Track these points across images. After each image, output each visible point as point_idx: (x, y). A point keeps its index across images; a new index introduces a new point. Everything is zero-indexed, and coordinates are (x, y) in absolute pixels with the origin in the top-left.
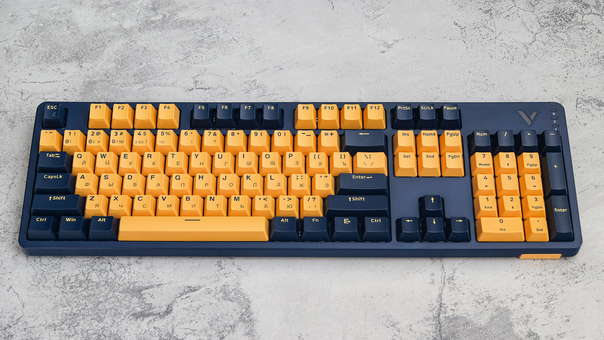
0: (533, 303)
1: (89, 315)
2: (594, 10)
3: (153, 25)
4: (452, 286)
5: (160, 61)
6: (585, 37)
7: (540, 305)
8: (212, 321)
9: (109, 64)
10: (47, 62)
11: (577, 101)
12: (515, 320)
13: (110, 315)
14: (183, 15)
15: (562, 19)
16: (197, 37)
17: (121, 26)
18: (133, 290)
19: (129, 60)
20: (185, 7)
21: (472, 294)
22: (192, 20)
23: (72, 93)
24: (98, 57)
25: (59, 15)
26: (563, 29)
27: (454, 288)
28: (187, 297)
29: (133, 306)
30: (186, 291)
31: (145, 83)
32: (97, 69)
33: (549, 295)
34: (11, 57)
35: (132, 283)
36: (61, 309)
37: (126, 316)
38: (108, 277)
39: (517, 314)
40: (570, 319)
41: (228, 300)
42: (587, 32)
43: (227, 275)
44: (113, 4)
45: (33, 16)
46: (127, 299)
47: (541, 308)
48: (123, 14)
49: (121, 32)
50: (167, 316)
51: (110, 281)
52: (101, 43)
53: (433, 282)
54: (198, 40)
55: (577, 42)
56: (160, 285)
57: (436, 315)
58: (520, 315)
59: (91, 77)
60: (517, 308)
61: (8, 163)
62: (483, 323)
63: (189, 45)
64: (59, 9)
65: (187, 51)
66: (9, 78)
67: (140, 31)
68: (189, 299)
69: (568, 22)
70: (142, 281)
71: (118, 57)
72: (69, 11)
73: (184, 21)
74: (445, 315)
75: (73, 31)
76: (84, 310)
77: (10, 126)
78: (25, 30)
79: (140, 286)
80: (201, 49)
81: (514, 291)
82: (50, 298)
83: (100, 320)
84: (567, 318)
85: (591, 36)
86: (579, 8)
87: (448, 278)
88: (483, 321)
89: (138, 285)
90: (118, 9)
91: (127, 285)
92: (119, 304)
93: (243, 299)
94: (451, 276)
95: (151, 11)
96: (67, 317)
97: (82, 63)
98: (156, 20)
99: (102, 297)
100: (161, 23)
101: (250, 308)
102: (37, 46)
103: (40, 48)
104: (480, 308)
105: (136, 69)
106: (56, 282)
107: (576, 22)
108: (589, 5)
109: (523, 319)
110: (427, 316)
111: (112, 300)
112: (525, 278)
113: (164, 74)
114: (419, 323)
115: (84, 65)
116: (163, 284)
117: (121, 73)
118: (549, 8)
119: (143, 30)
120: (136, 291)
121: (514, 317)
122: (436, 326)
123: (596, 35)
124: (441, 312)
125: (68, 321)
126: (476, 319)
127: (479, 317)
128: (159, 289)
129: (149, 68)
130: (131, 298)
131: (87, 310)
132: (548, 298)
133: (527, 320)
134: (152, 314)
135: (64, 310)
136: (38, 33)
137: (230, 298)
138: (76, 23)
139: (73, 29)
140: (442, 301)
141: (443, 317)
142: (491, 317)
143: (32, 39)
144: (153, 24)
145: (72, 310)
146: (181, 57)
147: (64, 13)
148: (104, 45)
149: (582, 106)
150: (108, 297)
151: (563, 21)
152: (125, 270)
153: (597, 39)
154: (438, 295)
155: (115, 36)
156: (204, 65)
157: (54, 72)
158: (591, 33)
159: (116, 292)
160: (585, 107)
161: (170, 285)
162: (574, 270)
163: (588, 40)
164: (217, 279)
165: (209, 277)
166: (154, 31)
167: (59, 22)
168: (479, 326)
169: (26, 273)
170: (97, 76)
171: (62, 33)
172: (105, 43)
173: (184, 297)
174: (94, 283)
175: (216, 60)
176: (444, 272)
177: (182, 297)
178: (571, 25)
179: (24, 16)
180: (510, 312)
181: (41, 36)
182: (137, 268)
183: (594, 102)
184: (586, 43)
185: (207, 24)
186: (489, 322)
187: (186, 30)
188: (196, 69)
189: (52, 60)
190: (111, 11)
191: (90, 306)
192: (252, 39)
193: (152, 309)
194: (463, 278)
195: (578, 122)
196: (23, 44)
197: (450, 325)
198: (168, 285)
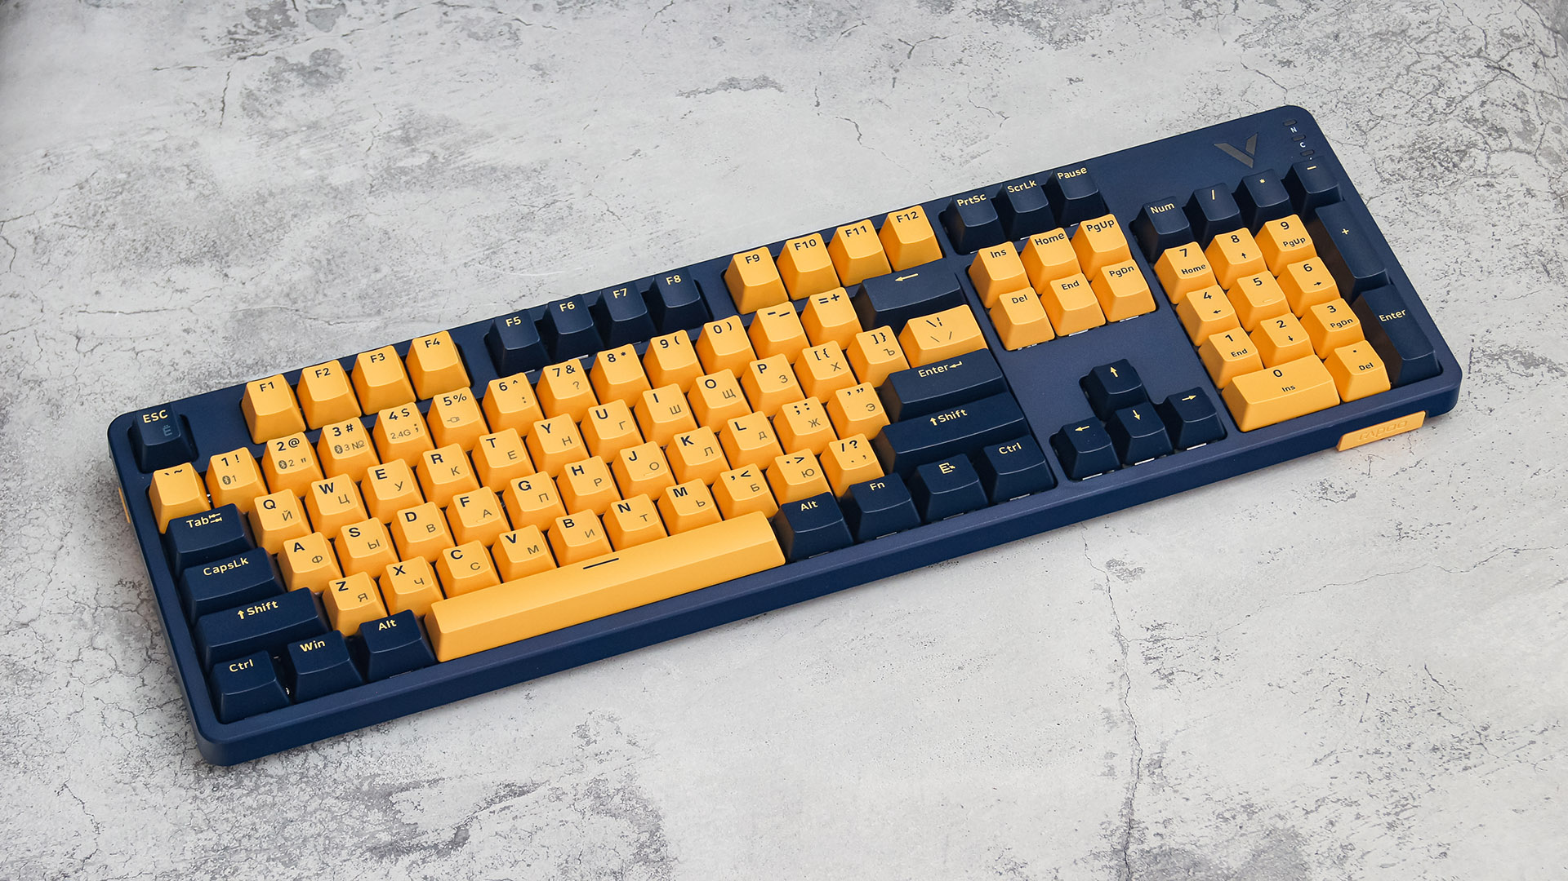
0: (1358, 817)
1: (262, 850)
2: (1517, 142)
3: (404, 178)
4: (1157, 782)
5: (424, 263)
6: (1494, 205)
7: (1375, 820)
8: (567, 863)
9: (295, 270)
10: (139, 265)
11: (1471, 356)
12: (1314, 857)
13: (314, 850)
14: (481, 154)
15: (1436, 164)
16: (517, 207)
17: (323, 181)
18: (370, 794)
19: (346, 259)
20: (485, 136)
21: (1207, 799)
22: (503, 166)
23: (205, 337)
24: (266, 252)
25: (166, 152)
26: (1438, 188)
27: (1163, 787)
28: (504, 809)
29: (370, 829)
30: (502, 794)
31: (387, 314)
32: (265, 282)
33: (1399, 798)
34: (48, 254)
35: (367, 778)
36: (191, 838)
37: (354, 852)
38: (306, 765)
39: (1319, 842)
40: (1448, 852)
41: (607, 813)
42: (1499, 193)
43: (601, 757)
44: (304, 129)
45: (99, 156)
46: (355, 813)
47: (1377, 827)
48: (327, 152)
49: (325, 194)
50: (455, 850)
51: (312, 773)
52: (274, 219)
53: (1111, 772)
54: (519, 214)
55: (1473, 218)
56: (436, 781)
57: (1119, 847)
58: (1326, 845)
59: (252, 301)
60: (1318, 830)
61: (47, 501)
62: (1235, 865)
63: (498, 226)
64: (166, 138)
65: (492, 239)
66: (45, 303)
67: (374, 191)
68: (508, 813)
69: (1450, 171)
70: (392, 773)
71: (317, 253)
72: (191, 143)
73: (484, 168)
74: (1140, 847)
75: (204, 192)
76: (249, 839)
77: (51, 413)
78: (81, 188)
79: (388, 784)
80: (528, 235)
81: (1310, 790)
82: (162, 813)
83: (290, 862)
84: (1443, 850)
85: (1510, 202)
86: (1479, 137)
87: (1148, 762)
88: (1235, 858)
89: (381, 783)
90: (315, 139)
91: (356, 782)
92: (335, 825)
93: (642, 812)
94: (1156, 758)
95: (400, 145)
96: (207, 854)
97: (229, 266)
98: (412, 166)
99: (294, 810)
100: (424, 173)
101: (661, 831)
102: (113, 227)
103: (120, 231)
104: (1227, 832)
105: (364, 281)
106: (176, 774)
107: (1471, 170)
108: (1506, 131)
109: (1332, 854)
110: (1096, 847)
111: (319, 817)
112: (1338, 762)
113: (434, 294)
114: (1076, 864)
115: (232, 272)
116: (444, 779)
117: (328, 292)
118: (1405, 138)
119: (381, 191)
120: (377, 795)
121: (1308, 851)
122: (1119, 871)
123: (1523, 200)
124: (1132, 839)
125: (210, 863)
126: (1218, 855)
127: (1225, 850)
128: (435, 791)
129: (397, 280)
130: (366, 811)
131: (257, 839)
132: (1396, 805)
133: (1344, 856)
134: (419, 847)
135: (199, 840)
136: (114, 195)
137: (610, 810)
138: (211, 173)
139: (201, 186)
140: (1132, 814)
141: (1137, 851)
142: (1254, 850)
143: (100, 211)
144: (405, 175)
145: (220, 839)
146: (479, 253)
147: (179, 149)
148: (281, 225)
149: (1484, 369)
150: (309, 809)
151: (1439, 167)
152: (349, 747)
153: (1524, 211)
154: (1124, 801)
155: (309, 204)
156: (537, 273)
157: (158, 288)
158: (1509, 196)
159: (327, 797)
160: (1491, 370)
161: (460, 781)
162: (1460, 741)
163: (1502, 212)
164: (577, 765)
165: (559, 763)
166: (408, 192)
167: (167, 170)
168: (1226, 872)
169: (102, 754)
170: (267, 298)
171: (176, 195)
172: (285, 221)
173: (496, 807)
174: (272, 777)
175: (565, 261)
176: (1138, 748)
177: (492, 808)
178: (1459, 177)
179: (76, 155)
180: (1300, 839)
181: (123, 202)
182: (379, 743)
183: (1515, 358)
184: (1496, 219)
185: (541, 177)
186: (1249, 863)
187: (490, 190)
188: (515, 283)
189: (152, 259)
190: (297, 145)
191: (264, 829)
192: (655, 210)
193: (419, 835)
194: (1186, 762)
195: (1472, 406)
196: (76, 220)
197: (1154, 868)
198: (455, 781)
